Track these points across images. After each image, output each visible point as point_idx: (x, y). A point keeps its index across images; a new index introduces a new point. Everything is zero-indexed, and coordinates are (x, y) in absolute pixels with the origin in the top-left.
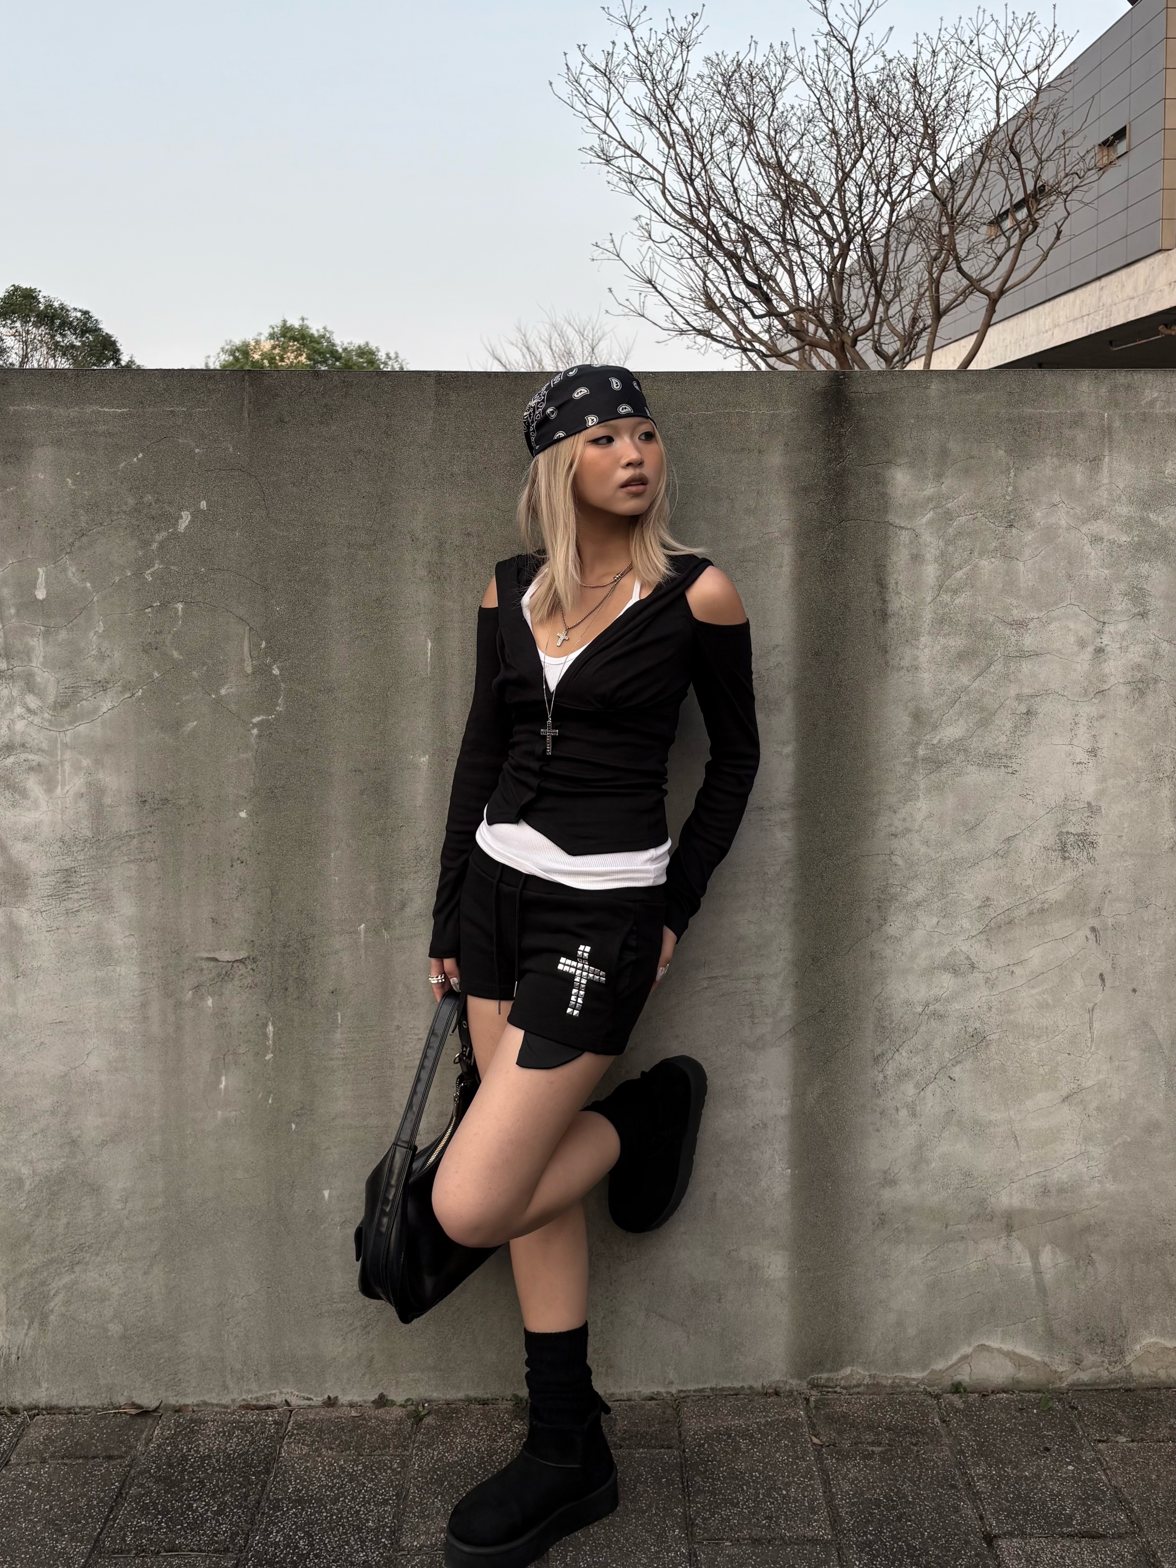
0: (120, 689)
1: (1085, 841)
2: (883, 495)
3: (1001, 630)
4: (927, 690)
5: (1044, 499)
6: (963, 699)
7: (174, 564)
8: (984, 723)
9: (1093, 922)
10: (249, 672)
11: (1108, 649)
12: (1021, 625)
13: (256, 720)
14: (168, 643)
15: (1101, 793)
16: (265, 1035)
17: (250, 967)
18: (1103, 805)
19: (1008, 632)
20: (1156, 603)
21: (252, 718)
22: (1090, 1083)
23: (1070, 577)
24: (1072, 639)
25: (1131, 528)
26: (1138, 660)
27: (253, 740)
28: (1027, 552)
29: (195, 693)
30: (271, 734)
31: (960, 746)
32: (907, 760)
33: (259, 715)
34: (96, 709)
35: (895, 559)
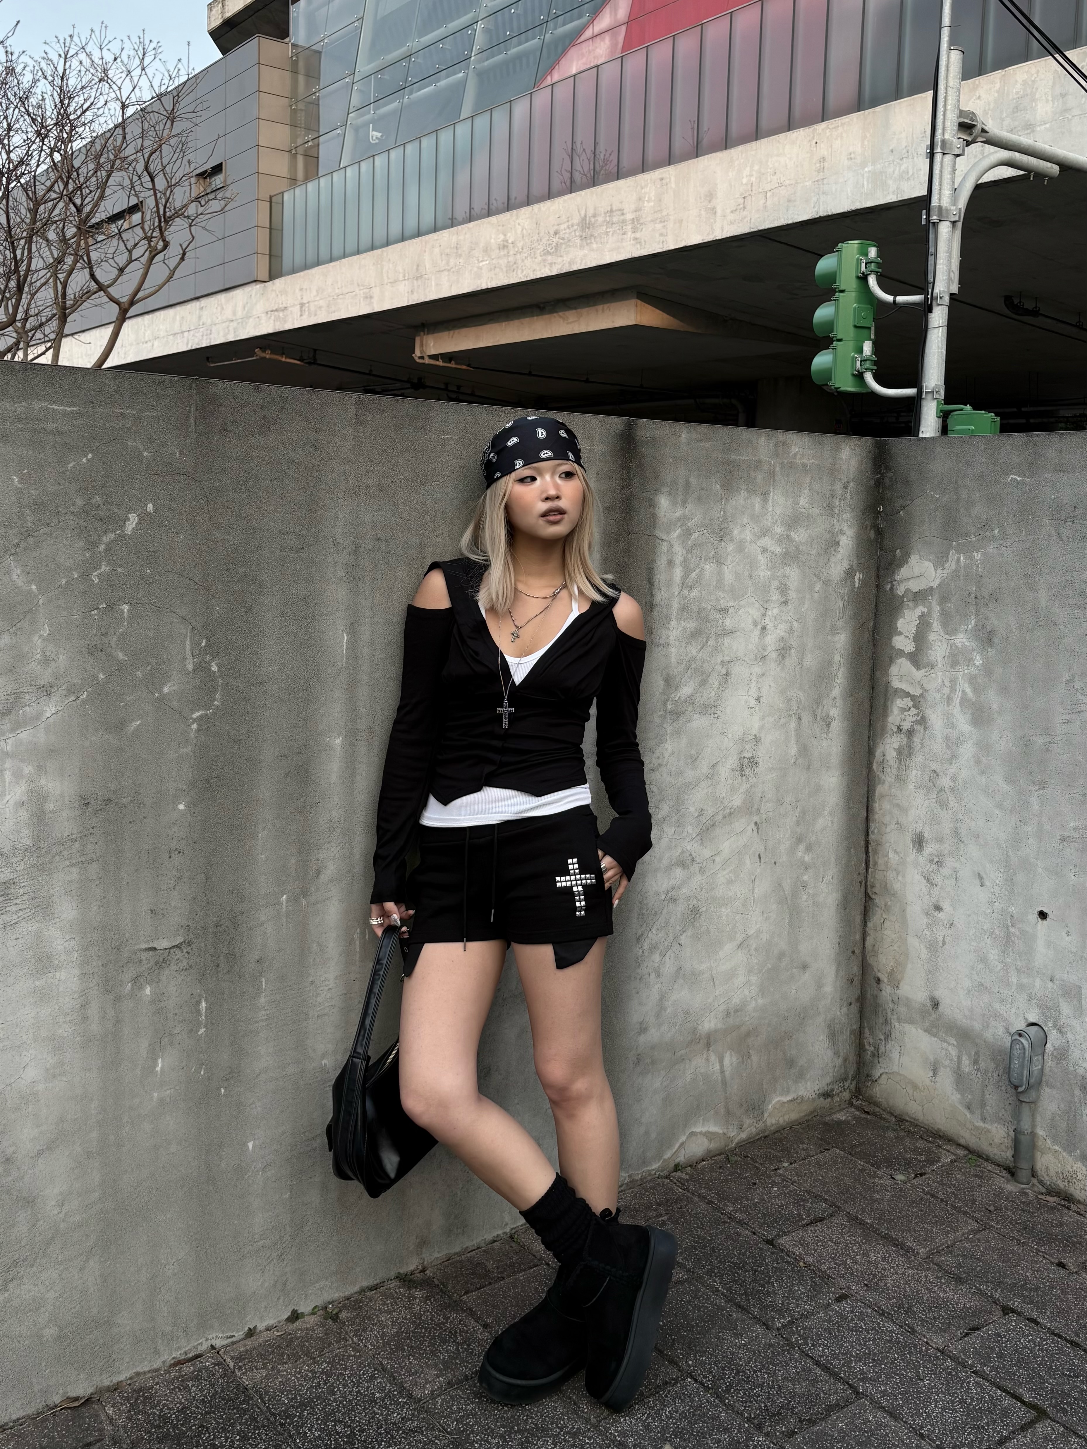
0: (64, 692)
1: (753, 762)
2: (654, 516)
3: (715, 615)
4: (673, 661)
5: (739, 521)
6: (693, 666)
7: (121, 566)
8: (703, 683)
9: (756, 819)
10: (190, 670)
11: (768, 627)
12: (724, 611)
13: (194, 716)
14: (113, 644)
15: (762, 728)
16: (198, 1011)
17: (185, 951)
18: (762, 735)
19: (718, 616)
20: (792, 595)
21: (193, 713)
22: (752, 932)
23: (750, 576)
24: (750, 621)
25: (781, 542)
26: (782, 634)
27: (192, 735)
28: (730, 558)
29: (139, 693)
30: (208, 727)
31: (690, 701)
32: (661, 713)
33: (198, 711)
34: (39, 715)
35: (659, 564)
